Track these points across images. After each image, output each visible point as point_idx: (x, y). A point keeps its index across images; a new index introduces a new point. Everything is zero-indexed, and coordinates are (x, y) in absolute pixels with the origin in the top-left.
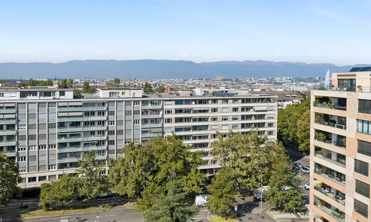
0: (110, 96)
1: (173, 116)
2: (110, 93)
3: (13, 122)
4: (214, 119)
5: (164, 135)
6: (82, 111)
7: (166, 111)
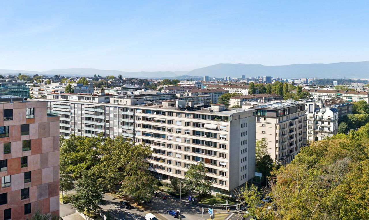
0: (114, 103)
1: (141, 122)
2: (114, 100)
3: (69, 114)
4: (170, 130)
5: (136, 137)
6: (94, 111)
7: (137, 118)
